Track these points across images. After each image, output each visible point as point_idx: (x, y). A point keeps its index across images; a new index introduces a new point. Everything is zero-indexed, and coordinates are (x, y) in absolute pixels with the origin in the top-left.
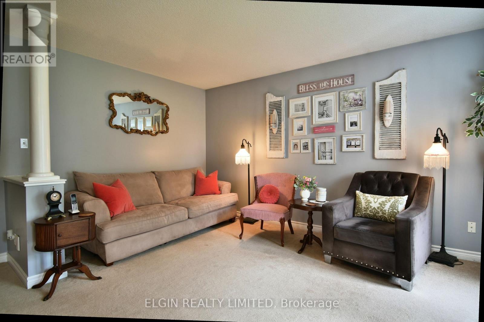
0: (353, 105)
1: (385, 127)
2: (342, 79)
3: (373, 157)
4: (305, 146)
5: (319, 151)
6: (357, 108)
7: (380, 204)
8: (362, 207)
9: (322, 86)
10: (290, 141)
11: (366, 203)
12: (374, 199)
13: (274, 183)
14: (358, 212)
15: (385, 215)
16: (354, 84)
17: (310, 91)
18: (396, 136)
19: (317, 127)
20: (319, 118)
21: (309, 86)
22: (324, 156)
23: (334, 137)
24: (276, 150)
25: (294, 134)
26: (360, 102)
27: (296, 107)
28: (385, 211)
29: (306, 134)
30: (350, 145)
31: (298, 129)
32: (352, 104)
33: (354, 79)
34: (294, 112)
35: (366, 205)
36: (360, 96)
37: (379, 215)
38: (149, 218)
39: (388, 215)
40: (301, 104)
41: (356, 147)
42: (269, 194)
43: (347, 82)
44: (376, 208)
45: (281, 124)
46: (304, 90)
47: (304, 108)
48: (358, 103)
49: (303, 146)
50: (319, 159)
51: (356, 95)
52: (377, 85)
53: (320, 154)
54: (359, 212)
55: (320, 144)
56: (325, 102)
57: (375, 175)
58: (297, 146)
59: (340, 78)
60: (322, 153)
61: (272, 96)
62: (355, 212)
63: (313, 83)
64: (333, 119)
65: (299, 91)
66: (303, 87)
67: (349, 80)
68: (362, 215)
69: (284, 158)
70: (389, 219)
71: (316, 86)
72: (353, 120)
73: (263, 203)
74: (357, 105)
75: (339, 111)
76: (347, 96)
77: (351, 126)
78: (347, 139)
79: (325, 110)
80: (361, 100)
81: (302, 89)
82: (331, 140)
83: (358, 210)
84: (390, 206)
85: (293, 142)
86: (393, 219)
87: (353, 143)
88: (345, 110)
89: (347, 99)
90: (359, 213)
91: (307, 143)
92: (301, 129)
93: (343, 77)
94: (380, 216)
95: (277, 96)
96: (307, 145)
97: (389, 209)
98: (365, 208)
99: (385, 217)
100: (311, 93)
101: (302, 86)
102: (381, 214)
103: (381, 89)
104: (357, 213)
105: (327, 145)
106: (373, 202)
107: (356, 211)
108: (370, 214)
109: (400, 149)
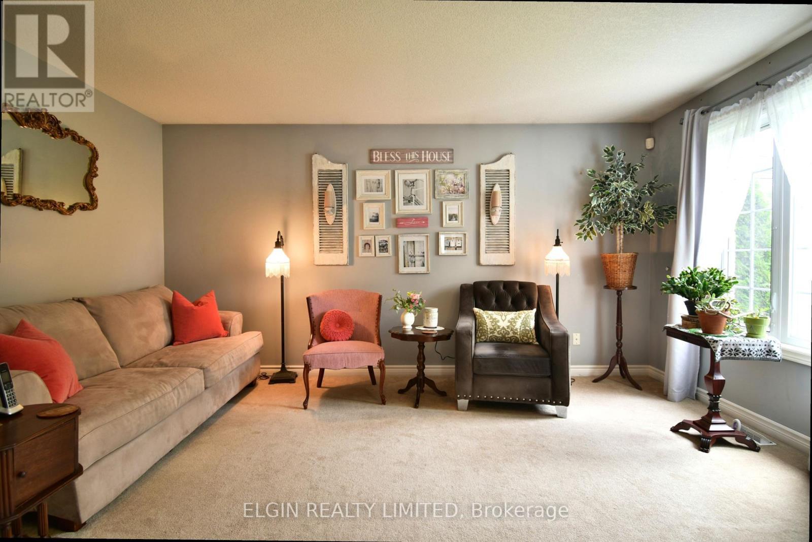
0: (452, 192)
1: (492, 224)
2: (437, 153)
3: (478, 263)
4: (383, 247)
5: (405, 255)
6: (458, 196)
7: (509, 321)
8: (487, 329)
9: (409, 158)
10: (358, 238)
11: (492, 322)
12: (502, 316)
13: (340, 306)
14: (481, 336)
15: (516, 335)
16: (453, 163)
17: (390, 162)
18: (503, 236)
19: (402, 218)
20: (404, 204)
21: (388, 154)
22: (412, 262)
23: (428, 235)
24: (333, 252)
25: (365, 226)
26: (461, 189)
27: (367, 184)
28: (516, 330)
29: (384, 228)
30: (449, 247)
31: (370, 219)
32: (450, 189)
33: (453, 156)
34: (364, 191)
35: (493, 326)
36: (461, 180)
37: (510, 336)
38: (148, 399)
39: (520, 334)
40: (376, 180)
41: (456, 249)
42: (338, 325)
43: (444, 159)
44: (506, 328)
45: (341, 208)
46: (380, 159)
47: (380, 187)
48: (459, 190)
49: (380, 246)
50: (405, 266)
51: (456, 178)
52: (483, 168)
53: (406, 259)
54: (484, 335)
55: (406, 243)
56: (413, 182)
57: (488, 287)
58: (370, 246)
59: (435, 150)
60: (409, 258)
61: (325, 160)
62: (477, 336)
63: (395, 150)
64: (426, 208)
65: (373, 159)
66: (378, 155)
67: (447, 156)
68: (487, 339)
69: (347, 265)
70: (521, 340)
71: (399, 156)
72: (452, 213)
73: (330, 341)
74: (457, 191)
75: (434, 197)
76: (444, 179)
77: (449, 220)
78: (445, 238)
79: (413, 193)
80: (462, 186)
81: (377, 156)
82: (423, 239)
83: (482, 332)
84: (521, 324)
85: (363, 239)
86: (525, 338)
87: (452, 245)
88: (443, 198)
89: (445, 182)
90: (483, 337)
91: (386, 241)
92: (376, 219)
93: (439, 150)
94: (510, 338)
95: (334, 162)
96: (387, 245)
97: (521, 327)
98: (491, 329)
99: (517, 337)
100: (393, 167)
101: (378, 152)
102: (511, 334)
103: (487, 175)
104: (480, 338)
105: (417, 245)
106: (501, 321)
107: (480, 335)
108: (498, 336)
109: (509, 253)
